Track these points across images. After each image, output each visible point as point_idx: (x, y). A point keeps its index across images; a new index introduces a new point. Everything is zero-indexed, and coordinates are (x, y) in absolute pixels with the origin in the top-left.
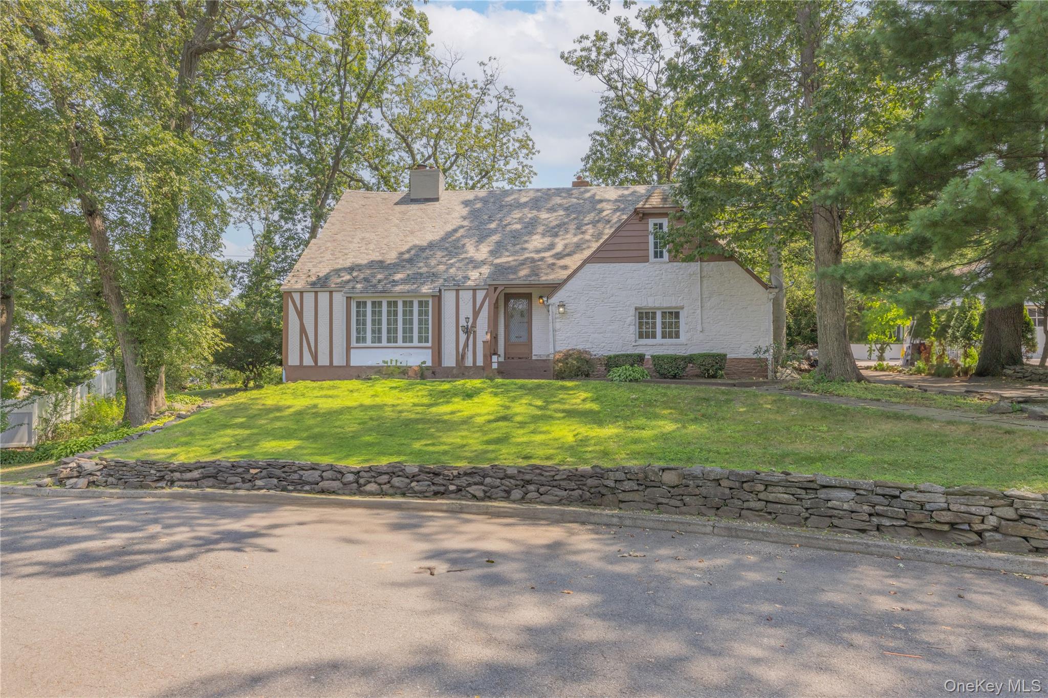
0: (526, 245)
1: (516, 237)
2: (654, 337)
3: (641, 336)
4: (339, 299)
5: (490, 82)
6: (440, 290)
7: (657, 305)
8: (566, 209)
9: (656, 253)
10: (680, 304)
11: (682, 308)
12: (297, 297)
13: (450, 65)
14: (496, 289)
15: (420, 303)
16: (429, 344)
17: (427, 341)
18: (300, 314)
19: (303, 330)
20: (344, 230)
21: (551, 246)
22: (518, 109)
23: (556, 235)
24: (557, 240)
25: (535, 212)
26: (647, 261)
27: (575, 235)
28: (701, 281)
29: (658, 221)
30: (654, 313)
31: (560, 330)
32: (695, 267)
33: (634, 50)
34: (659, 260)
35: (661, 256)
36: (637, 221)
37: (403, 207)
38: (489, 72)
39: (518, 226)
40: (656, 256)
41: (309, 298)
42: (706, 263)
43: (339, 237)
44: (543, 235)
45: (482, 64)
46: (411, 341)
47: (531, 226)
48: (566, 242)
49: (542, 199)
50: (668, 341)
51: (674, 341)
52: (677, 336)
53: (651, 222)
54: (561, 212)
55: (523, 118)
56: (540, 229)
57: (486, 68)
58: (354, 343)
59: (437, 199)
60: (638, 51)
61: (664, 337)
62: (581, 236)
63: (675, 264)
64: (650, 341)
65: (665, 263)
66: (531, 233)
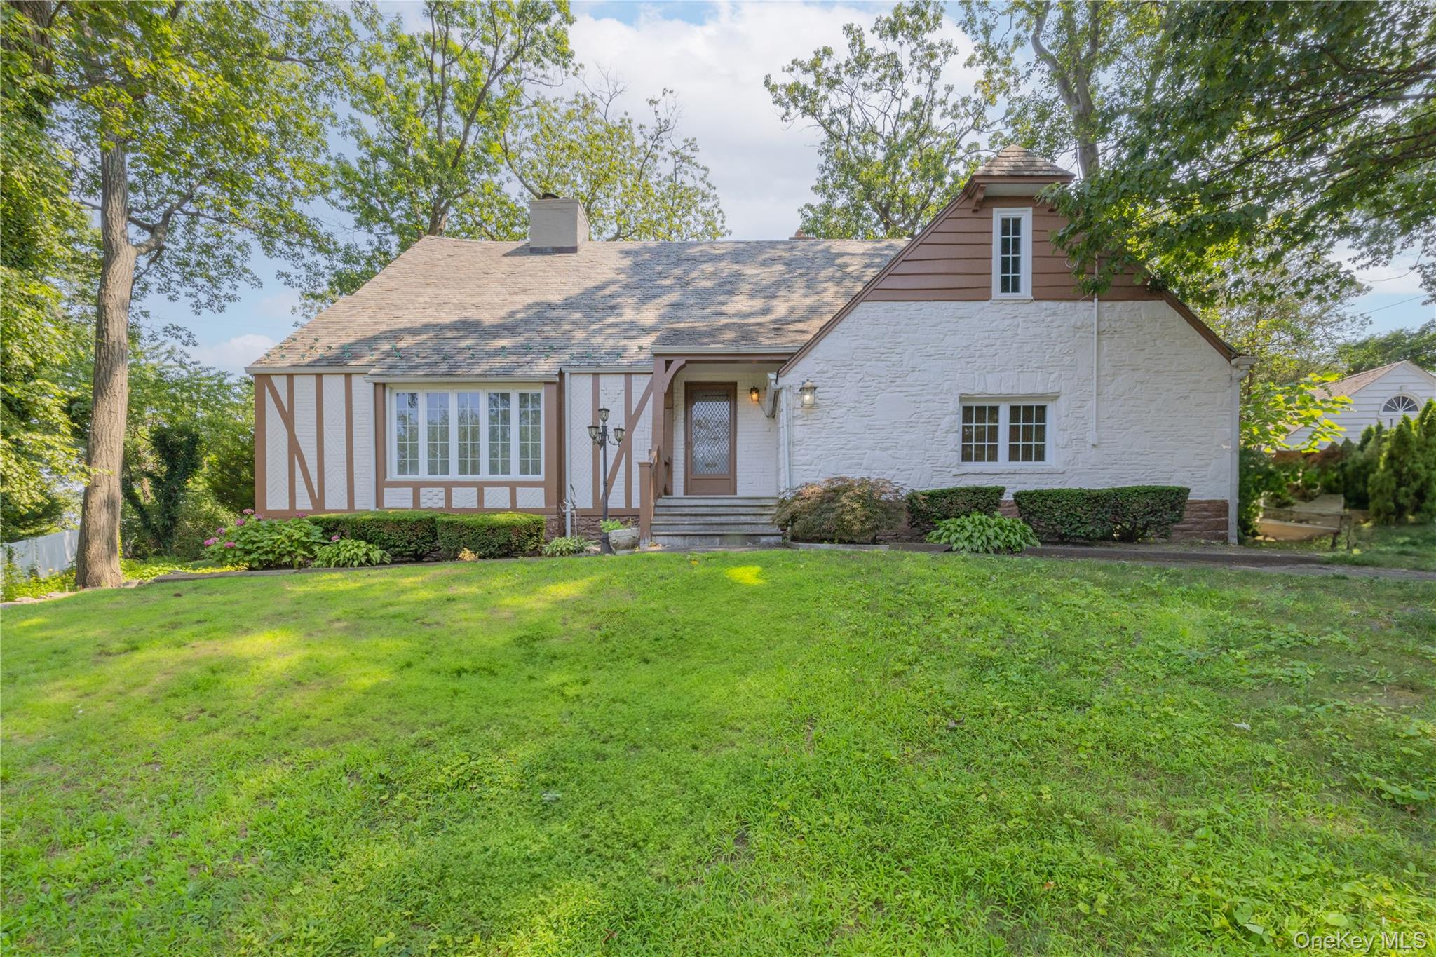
0: (724, 308)
1: (705, 297)
2: (993, 457)
3: (966, 457)
4: (363, 391)
5: (663, 128)
6: (561, 374)
7: (1005, 390)
8: (787, 264)
9: (1005, 281)
10: (1051, 388)
11: (1055, 397)
12: (280, 384)
13: (606, 100)
14: (668, 363)
15: (523, 397)
16: (541, 477)
17: (537, 471)
18: (288, 419)
19: (294, 449)
20: (406, 286)
21: (767, 310)
22: (704, 172)
23: (774, 296)
24: (775, 302)
25: (736, 267)
26: (987, 297)
27: (805, 296)
28: (1099, 340)
29: (1011, 213)
30: (994, 410)
31: (801, 441)
32: (1086, 311)
33: (864, 85)
34: (1010, 295)
35: (1016, 289)
36: (969, 213)
37: (517, 260)
38: (663, 117)
39: (708, 284)
40: (1005, 289)
41: (306, 388)
42: (1108, 304)
43: (394, 294)
44: (752, 296)
45: (652, 102)
46: (506, 471)
47: (730, 286)
48: (791, 304)
49: (747, 252)
50: (1020, 465)
51: (1033, 465)
52: (1040, 456)
53: (999, 214)
54: (780, 267)
55: (709, 185)
56: (746, 288)
57: (658, 108)
58: (393, 474)
59: (573, 250)
60: (870, 87)
61: (1013, 455)
62: (817, 297)
63: (1044, 304)
64: (986, 466)
65: (1025, 301)
66: (732, 293)
